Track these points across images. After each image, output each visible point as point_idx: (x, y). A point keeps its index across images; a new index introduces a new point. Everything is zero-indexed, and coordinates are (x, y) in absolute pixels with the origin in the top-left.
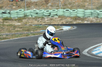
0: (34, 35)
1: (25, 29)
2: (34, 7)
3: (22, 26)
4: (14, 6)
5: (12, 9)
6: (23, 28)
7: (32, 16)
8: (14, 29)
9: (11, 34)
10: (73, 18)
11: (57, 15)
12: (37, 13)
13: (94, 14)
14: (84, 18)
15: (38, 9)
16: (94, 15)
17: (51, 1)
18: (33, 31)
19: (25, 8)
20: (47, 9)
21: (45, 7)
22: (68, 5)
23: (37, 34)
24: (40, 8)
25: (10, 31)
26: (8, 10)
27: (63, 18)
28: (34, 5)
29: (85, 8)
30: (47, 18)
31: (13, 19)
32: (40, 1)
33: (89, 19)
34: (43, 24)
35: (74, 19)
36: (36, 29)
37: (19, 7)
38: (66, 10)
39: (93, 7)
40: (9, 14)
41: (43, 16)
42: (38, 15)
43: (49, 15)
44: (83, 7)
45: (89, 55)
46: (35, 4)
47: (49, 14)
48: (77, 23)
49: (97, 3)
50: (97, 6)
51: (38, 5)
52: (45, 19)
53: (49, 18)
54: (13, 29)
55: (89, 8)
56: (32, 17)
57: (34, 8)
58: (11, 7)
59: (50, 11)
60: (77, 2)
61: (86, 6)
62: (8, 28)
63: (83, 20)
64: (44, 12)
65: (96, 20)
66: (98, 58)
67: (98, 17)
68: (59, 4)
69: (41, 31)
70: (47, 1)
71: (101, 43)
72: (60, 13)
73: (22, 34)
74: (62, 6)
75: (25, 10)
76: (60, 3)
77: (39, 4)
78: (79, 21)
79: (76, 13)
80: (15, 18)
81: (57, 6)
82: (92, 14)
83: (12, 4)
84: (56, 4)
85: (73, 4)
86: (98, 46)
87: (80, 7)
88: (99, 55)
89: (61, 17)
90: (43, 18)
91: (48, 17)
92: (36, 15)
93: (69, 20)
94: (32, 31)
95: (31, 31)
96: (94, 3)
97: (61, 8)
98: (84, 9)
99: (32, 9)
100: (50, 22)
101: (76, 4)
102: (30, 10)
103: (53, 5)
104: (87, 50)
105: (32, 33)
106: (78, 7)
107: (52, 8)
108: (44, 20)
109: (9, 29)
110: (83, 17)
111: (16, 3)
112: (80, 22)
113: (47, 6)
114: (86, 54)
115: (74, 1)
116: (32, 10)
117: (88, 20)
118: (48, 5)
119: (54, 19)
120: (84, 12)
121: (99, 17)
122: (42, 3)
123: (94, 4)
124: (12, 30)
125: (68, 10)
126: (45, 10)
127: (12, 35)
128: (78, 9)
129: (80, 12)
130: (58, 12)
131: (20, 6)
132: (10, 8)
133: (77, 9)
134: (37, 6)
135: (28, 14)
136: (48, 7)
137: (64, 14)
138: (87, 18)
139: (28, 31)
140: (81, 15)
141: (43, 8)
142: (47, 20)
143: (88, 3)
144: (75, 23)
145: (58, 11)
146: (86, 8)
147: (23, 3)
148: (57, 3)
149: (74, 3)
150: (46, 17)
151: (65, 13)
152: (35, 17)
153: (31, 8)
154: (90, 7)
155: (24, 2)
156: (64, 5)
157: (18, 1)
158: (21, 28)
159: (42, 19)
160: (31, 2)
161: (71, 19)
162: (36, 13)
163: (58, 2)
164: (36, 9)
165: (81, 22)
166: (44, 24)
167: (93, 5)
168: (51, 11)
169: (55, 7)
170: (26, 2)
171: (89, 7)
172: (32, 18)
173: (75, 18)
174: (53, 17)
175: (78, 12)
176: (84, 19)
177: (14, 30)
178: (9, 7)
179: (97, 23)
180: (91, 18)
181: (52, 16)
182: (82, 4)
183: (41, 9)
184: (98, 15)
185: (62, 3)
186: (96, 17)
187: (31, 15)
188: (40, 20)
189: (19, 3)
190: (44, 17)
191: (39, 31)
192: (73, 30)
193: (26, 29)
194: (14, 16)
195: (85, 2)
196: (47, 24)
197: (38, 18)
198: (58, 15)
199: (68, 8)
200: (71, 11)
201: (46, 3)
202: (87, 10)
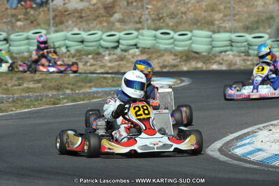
0: (74, 100)
1: (49, 84)
2: (73, 25)
3: (40, 78)
4: (19, 20)
5: (14, 29)
6: (43, 81)
7: (69, 49)
8: (20, 85)
9: (11, 99)
10: (180, 56)
11: (136, 45)
12: (82, 42)
13: (239, 44)
14: (210, 55)
15: (85, 30)
16: (238, 47)
17: (121, 8)
18: (72, 90)
19: (49, 25)
20: (111, 30)
21: (105, 24)
22: (168, 20)
23: (84, 100)
24: (91, 25)
25: (7, 91)
26: (4, 31)
27: (154, 56)
28: (74, 19)
29: (215, 28)
30: (110, 54)
31: (17, 56)
32: (91, 7)
33: (225, 58)
34: (99, 72)
35: (184, 58)
36: (79, 84)
37: (32, 22)
38: (162, 33)
39: (236, 24)
40: (5, 42)
41: (98, 48)
42: (86, 46)
43: (116, 47)
44: (208, 24)
45: (223, 158)
46: (76, 15)
47: (116, 44)
48: (191, 69)
49: (246, 15)
50: (247, 23)
51: (84, 19)
52: (104, 56)
53: (114, 54)
54: (16, 83)
55: (226, 27)
56: (68, 51)
57: (75, 25)
58: (11, 22)
59: (119, 35)
60: (192, 11)
61: (217, 22)
62: (3, 82)
63: (208, 60)
64: (101, 39)
65: (244, 60)
66: (248, 165)
67: (247, 54)
68: (143, 17)
69: (94, 89)
70: (111, 7)
71: (256, 125)
72: (144, 40)
73: (41, 100)
74: (149, 21)
75: (48, 33)
76: (147, 12)
77: (88, 16)
78: (197, 62)
79: (190, 42)
80: (22, 55)
81: (137, 23)
82: (233, 44)
83: (13, 16)
84: (134, 16)
85: (182, 17)
86: (248, 134)
87: (199, 24)
88: (252, 158)
89: (148, 53)
90: (98, 54)
91: (112, 52)
92: (80, 47)
93: (170, 59)
94: (68, 91)
95: (65, 90)
96: (237, 14)
97: (149, 28)
98: (209, 31)
99: (70, 28)
100: (119, 65)
101: (189, 17)
102: (62, 31)
103: (126, 19)
104: (218, 144)
105: (67, 97)
106: (195, 24)
107: (124, 27)
108: (101, 61)
109: (6, 85)
110: (209, 53)
111: (26, 14)
112: (200, 65)
113: (109, 22)
114: (217, 155)
115: (183, 9)
116: (68, 31)
117: (221, 61)
118: (112, 19)
119: (129, 57)
120: (210, 39)
121: (251, 51)
122: (97, 13)
123: (237, 17)
124: (13, 86)
125: (169, 34)
126: (104, 33)
127: (13, 101)
128: (194, 29)
129: (200, 40)
130: (140, 39)
131: (36, 20)
132: (9, 27)
133: (191, 31)
134: (81, 22)
135: (57, 44)
136: (114, 23)
137: (157, 43)
138: (219, 56)
139: (58, 90)
140: (201, 47)
141: (98, 26)
142: (110, 61)
143: (221, 15)
144: (185, 69)
145: (139, 35)
146: (216, 26)
147: (44, 11)
148: (136, 13)
149: (185, 13)
150: (107, 52)
151: (158, 40)
152: (78, 51)
153: (67, 27)
154: (227, 25)
155: (46, 9)
156: (157, 18)
157: (32, 8)
158: (39, 81)
159: (96, 57)
160: (65, 11)
161: (174, 58)
162: (81, 40)
163: (139, 12)
164: (79, 29)
165: (202, 68)
166: (102, 71)
167: (234, 20)
168: (122, 34)
169: (132, 25)
170: (53, 8)
171: (223, 25)
172: (68, 53)
173: (187, 56)
174: (125, 51)
175: (193, 38)
176: (210, 57)
177: (18, 87)
178: (4, 22)
179: (246, 68)
180: (231, 56)
181: (122, 50)
182: (205, 17)
183: (94, 28)
184: (249, 48)
185: (152, 13)
186: (243, 52)
187: (67, 47)
188: (92, 61)
189: (32, 12)
190: (101, 50)
191: (88, 90)
192: (180, 87)
193: (52, 84)
194: (19, 48)
195: (213, 10)
196: (110, 71)
197: (84, 55)
198: (139, 45)
199: (168, 27)
200: (176, 36)
201: (108, 13)
202: (219, 32)
